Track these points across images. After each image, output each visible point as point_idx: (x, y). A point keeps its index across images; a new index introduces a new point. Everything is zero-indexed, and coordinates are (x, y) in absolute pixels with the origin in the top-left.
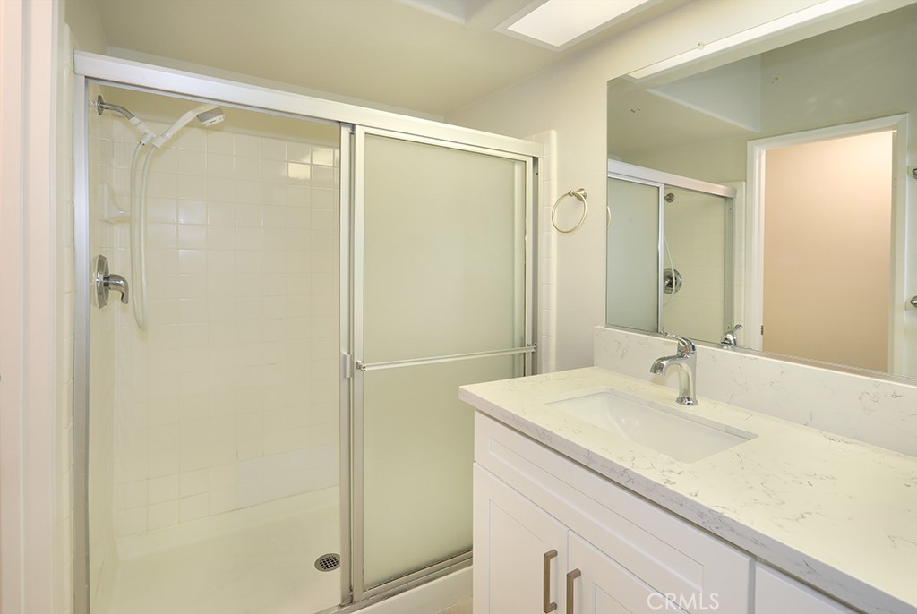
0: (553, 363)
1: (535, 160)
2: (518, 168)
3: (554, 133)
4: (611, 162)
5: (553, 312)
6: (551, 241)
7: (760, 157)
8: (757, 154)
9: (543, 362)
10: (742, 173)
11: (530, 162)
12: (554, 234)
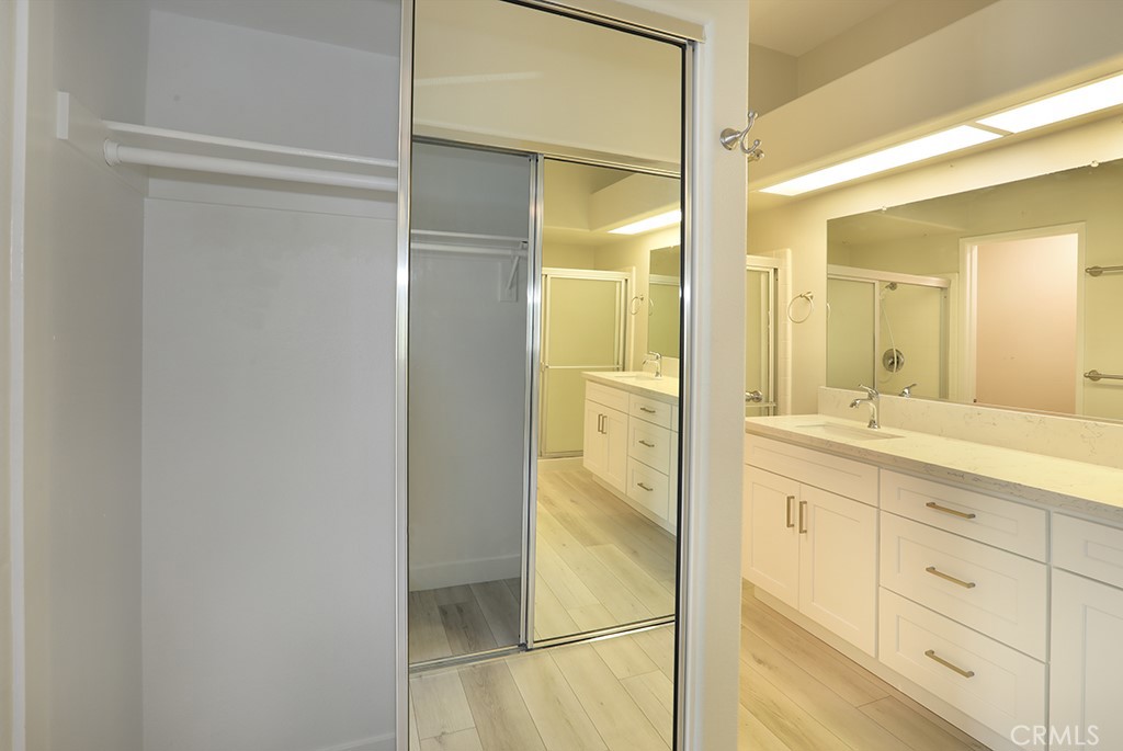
0: (789, 409)
1: (776, 270)
2: (763, 277)
3: (789, 251)
4: (830, 266)
5: (789, 378)
6: (788, 328)
7: (972, 254)
8: (968, 249)
9: (781, 406)
10: (955, 266)
11: (772, 272)
12: (790, 324)
